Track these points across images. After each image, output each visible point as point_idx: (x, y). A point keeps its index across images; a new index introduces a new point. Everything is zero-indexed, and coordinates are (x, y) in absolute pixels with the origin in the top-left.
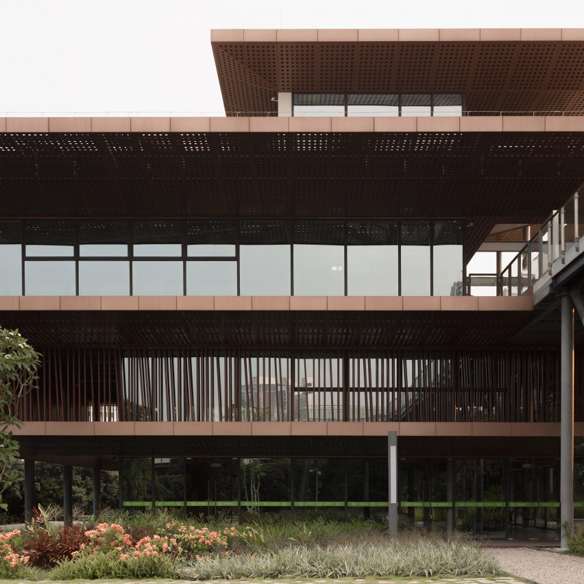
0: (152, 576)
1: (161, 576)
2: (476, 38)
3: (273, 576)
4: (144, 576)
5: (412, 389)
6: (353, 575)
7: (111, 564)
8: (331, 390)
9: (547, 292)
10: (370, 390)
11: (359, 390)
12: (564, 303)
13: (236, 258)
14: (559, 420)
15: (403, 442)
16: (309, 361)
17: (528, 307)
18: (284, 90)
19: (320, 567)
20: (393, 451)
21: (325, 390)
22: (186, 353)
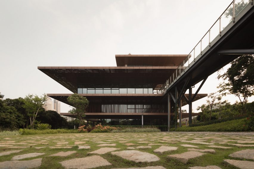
0: (106, 132)
1: (107, 132)
2: (155, 56)
3: (125, 132)
4: (105, 132)
5: (145, 109)
6: (137, 132)
7: (100, 130)
8: (133, 109)
9: (166, 93)
10: (139, 109)
11: (137, 109)
12: (169, 94)
13: (119, 89)
14: (168, 112)
15: (144, 116)
16: (130, 105)
17: (163, 95)
18: (126, 64)
19: (132, 131)
20: (143, 117)
21: (132, 109)
22: (111, 104)
